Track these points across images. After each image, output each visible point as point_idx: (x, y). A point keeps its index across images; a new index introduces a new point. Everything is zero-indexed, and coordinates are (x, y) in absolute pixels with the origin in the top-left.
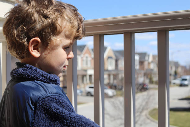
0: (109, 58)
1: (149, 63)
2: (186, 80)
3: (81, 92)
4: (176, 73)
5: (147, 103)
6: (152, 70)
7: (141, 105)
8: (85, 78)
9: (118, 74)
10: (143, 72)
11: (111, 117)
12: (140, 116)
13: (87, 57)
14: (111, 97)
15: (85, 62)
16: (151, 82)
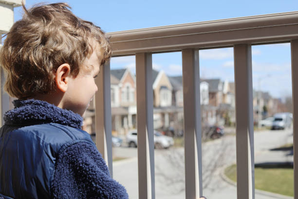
0: (163, 87)
1: (224, 95)
2: (281, 120)
3: (120, 141)
4: (265, 110)
5: (221, 156)
6: (229, 105)
7: (212, 160)
8: (125, 120)
9: (176, 113)
10: (214, 109)
11: (167, 178)
12: (211, 176)
13: (128, 88)
14: (166, 148)
15: (125, 95)
16: (228, 124)
